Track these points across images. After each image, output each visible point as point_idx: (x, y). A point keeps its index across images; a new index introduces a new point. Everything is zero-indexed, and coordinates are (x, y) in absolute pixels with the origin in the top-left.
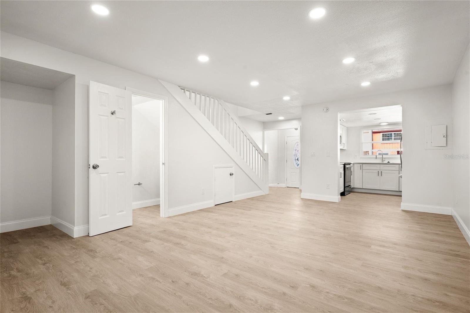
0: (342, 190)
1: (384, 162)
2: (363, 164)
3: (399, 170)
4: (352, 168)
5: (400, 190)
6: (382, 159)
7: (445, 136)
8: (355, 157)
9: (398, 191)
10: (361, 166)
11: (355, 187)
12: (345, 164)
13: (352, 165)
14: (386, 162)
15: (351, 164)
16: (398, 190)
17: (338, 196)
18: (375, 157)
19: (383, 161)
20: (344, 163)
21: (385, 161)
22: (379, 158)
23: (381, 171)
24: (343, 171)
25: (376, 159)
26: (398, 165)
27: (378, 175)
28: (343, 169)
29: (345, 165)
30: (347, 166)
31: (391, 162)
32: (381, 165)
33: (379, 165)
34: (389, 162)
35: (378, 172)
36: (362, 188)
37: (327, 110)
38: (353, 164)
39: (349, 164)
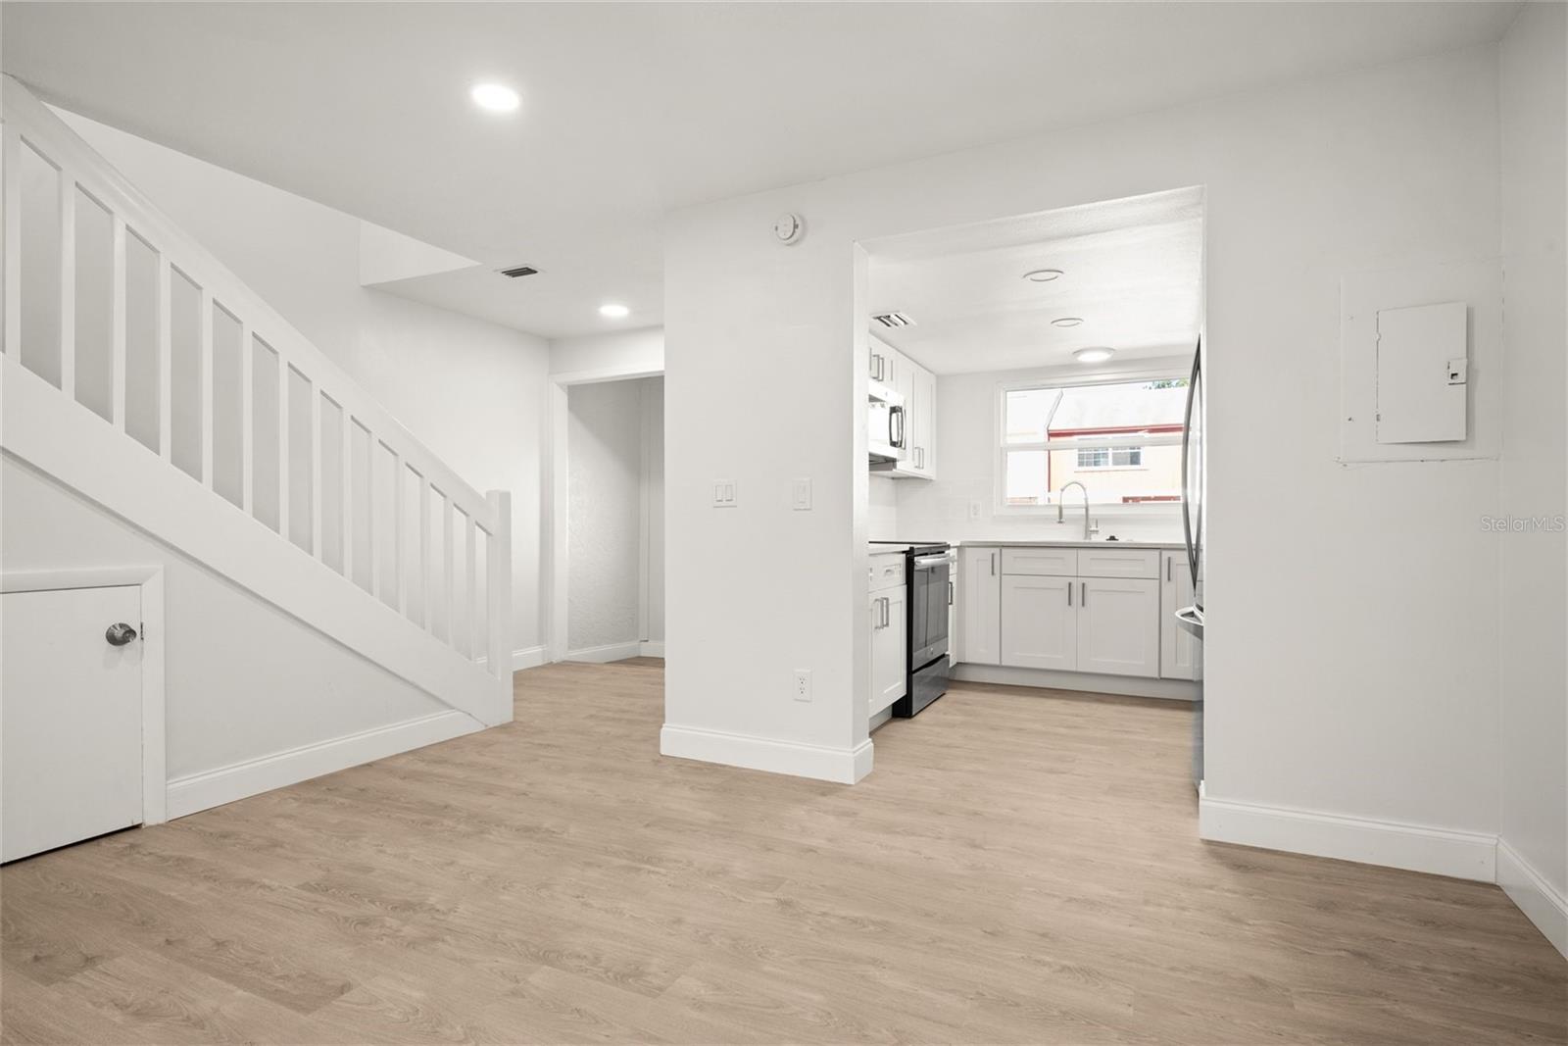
0: (897, 690)
1: (1096, 539)
2: (1003, 546)
3: (1160, 576)
4: (953, 570)
5: (1163, 676)
6: (1084, 523)
7: (1461, 378)
8: (972, 516)
9: (1156, 679)
10: (993, 555)
11: (967, 661)
12: (912, 549)
13: (952, 552)
14: (1101, 538)
15: (948, 547)
16: (1156, 676)
17: (855, 742)
18: (1057, 513)
19: (1088, 533)
20: (907, 548)
21: (1097, 531)
22: (1074, 520)
23: (1084, 580)
24: (905, 587)
25: (1060, 522)
26: (1157, 552)
27: (1070, 604)
28: (899, 576)
29: (910, 556)
30: (923, 562)
31: (1122, 539)
32: (1082, 552)
33: (1074, 551)
34: (1113, 538)
35: (1070, 584)
36: (998, 663)
37: (796, 227)
38: (960, 548)
39: (939, 549)
